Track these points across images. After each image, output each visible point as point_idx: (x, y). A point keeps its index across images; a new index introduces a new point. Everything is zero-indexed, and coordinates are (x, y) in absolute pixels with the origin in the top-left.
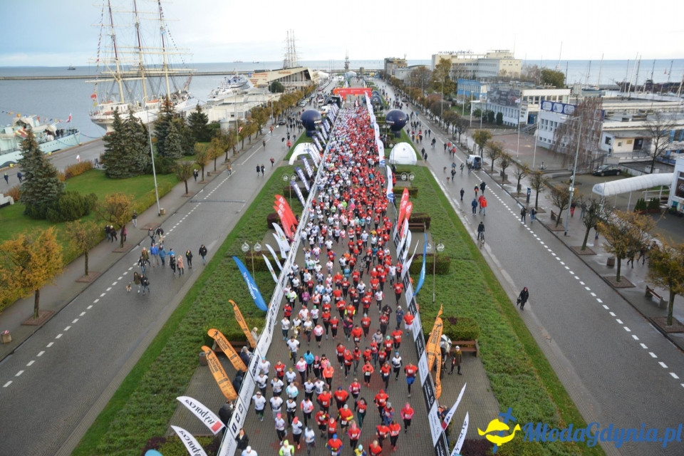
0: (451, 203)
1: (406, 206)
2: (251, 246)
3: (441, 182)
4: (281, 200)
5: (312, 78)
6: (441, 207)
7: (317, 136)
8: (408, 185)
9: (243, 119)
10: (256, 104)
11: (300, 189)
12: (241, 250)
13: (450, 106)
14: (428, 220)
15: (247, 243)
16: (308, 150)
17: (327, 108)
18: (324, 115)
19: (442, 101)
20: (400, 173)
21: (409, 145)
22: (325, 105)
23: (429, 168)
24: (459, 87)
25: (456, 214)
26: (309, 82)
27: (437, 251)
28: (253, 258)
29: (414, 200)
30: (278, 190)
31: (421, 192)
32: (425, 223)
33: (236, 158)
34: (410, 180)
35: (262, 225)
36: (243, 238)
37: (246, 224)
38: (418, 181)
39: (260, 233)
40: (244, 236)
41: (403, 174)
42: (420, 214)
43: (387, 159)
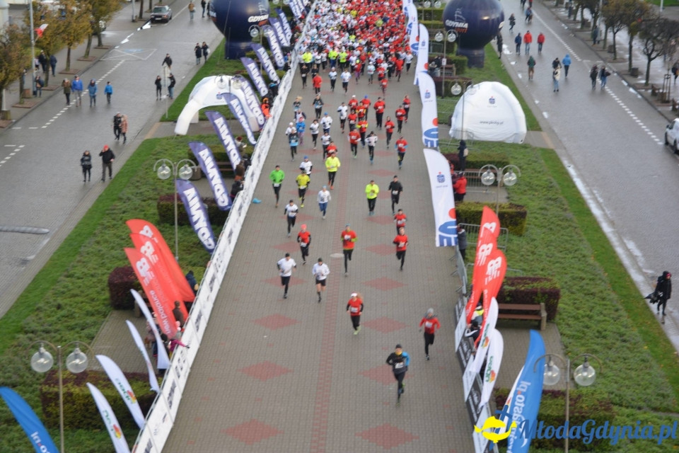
2: (60, 357)
4: (147, 231)
8: (501, 198)
9: (49, 2)
11: (203, 201)
14: (553, 297)
16: (228, 95)
20: (477, 165)
21: (506, 89)
23: (559, 152)
27: (575, 385)
28: (62, 390)
30: (144, 203)
31: (537, 218)
32: (543, 304)
33: (27, 110)
34: (503, 185)
35: (93, 300)
36: (39, 333)
37: (49, 293)
38: (526, 189)
39: (88, 321)
40: (42, 328)
41: (487, 168)
42: (530, 279)
43: (444, 127)
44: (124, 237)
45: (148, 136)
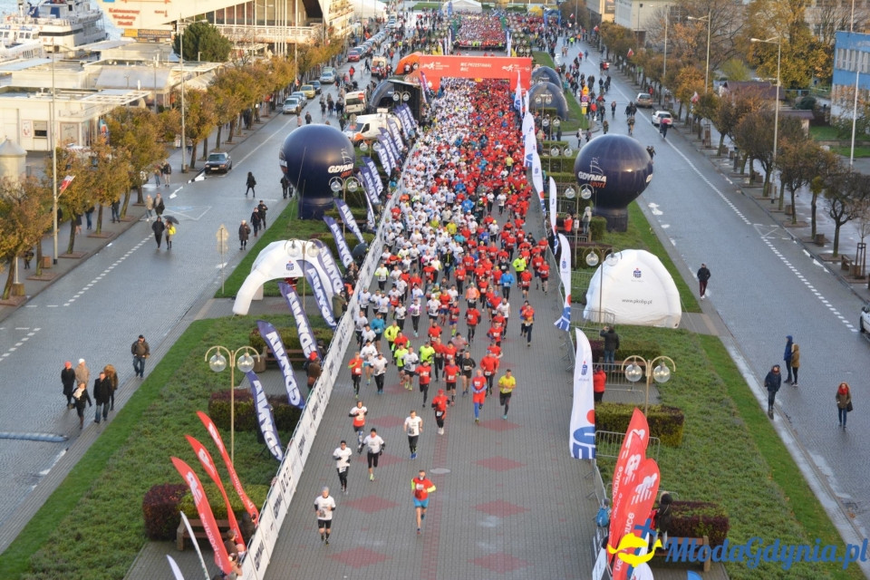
0: (805, 469)
5: (327, 16)
6: (768, 481)
7: (338, 217)
8: (649, 398)
9: (78, 147)
10: (127, 97)
11: (270, 399)
13: (806, 125)
14: (718, 527)
16: (303, 263)
17: (376, 121)
18: (364, 147)
19: (778, 106)
21: (654, 259)
22: (367, 111)
23: (725, 340)
24: (839, 59)
25: (822, 510)
26: (314, 30)
29: (668, 450)
30: (191, 402)
31: (697, 425)
32: (706, 537)
33: (45, 284)
34: (654, 382)
35: (123, 528)
36: (51, 572)
37: (66, 520)
38: (683, 386)
39: (116, 557)
40: (56, 565)
41: (632, 360)
42: (689, 504)
43: (577, 307)
44: (164, 446)
45: (199, 317)
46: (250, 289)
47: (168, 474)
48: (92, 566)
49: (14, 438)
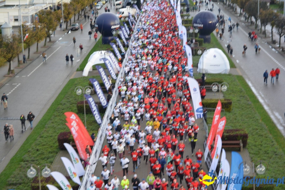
0: (272, 117)
1: (218, 121)
2: (39, 171)
3: (259, 93)
4: (73, 117)
6: (260, 121)
7: (116, 42)
9: (29, 24)
11: (96, 103)
12: (26, 177)
14: (245, 137)
15: (35, 168)
16: (104, 59)
17: (126, 11)
18: (123, 19)
20: (210, 83)
21: (220, 51)
22: (123, 7)
23: (244, 76)
25: (278, 130)
27: (257, 174)
28: (40, 185)
30: (71, 105)
31: (236, 105)
32: (241, 141)
33: (21, 69)
34: (222, 91)
35: (51, 147)
36: (30, 162)
37: (33, 145)
38: (231, 92)
39: (50, 156)
40: (31, 159)
41: (214, 85)
42: (235, 130)
43: (195, 68)
44: (63, 120)
45: (72, 77)
46: (88, 68)
47: (65, 129)
48: (43, 159)
49: (14, 119)
